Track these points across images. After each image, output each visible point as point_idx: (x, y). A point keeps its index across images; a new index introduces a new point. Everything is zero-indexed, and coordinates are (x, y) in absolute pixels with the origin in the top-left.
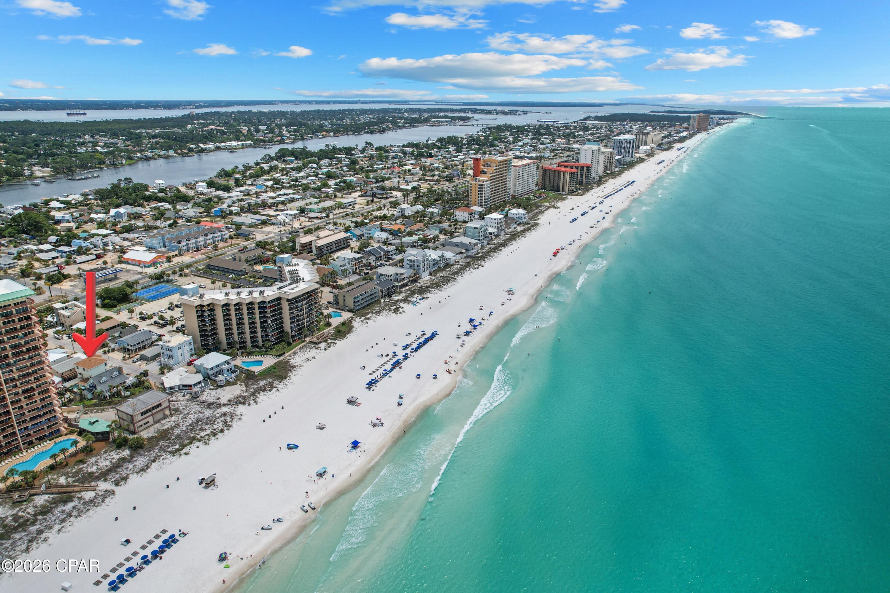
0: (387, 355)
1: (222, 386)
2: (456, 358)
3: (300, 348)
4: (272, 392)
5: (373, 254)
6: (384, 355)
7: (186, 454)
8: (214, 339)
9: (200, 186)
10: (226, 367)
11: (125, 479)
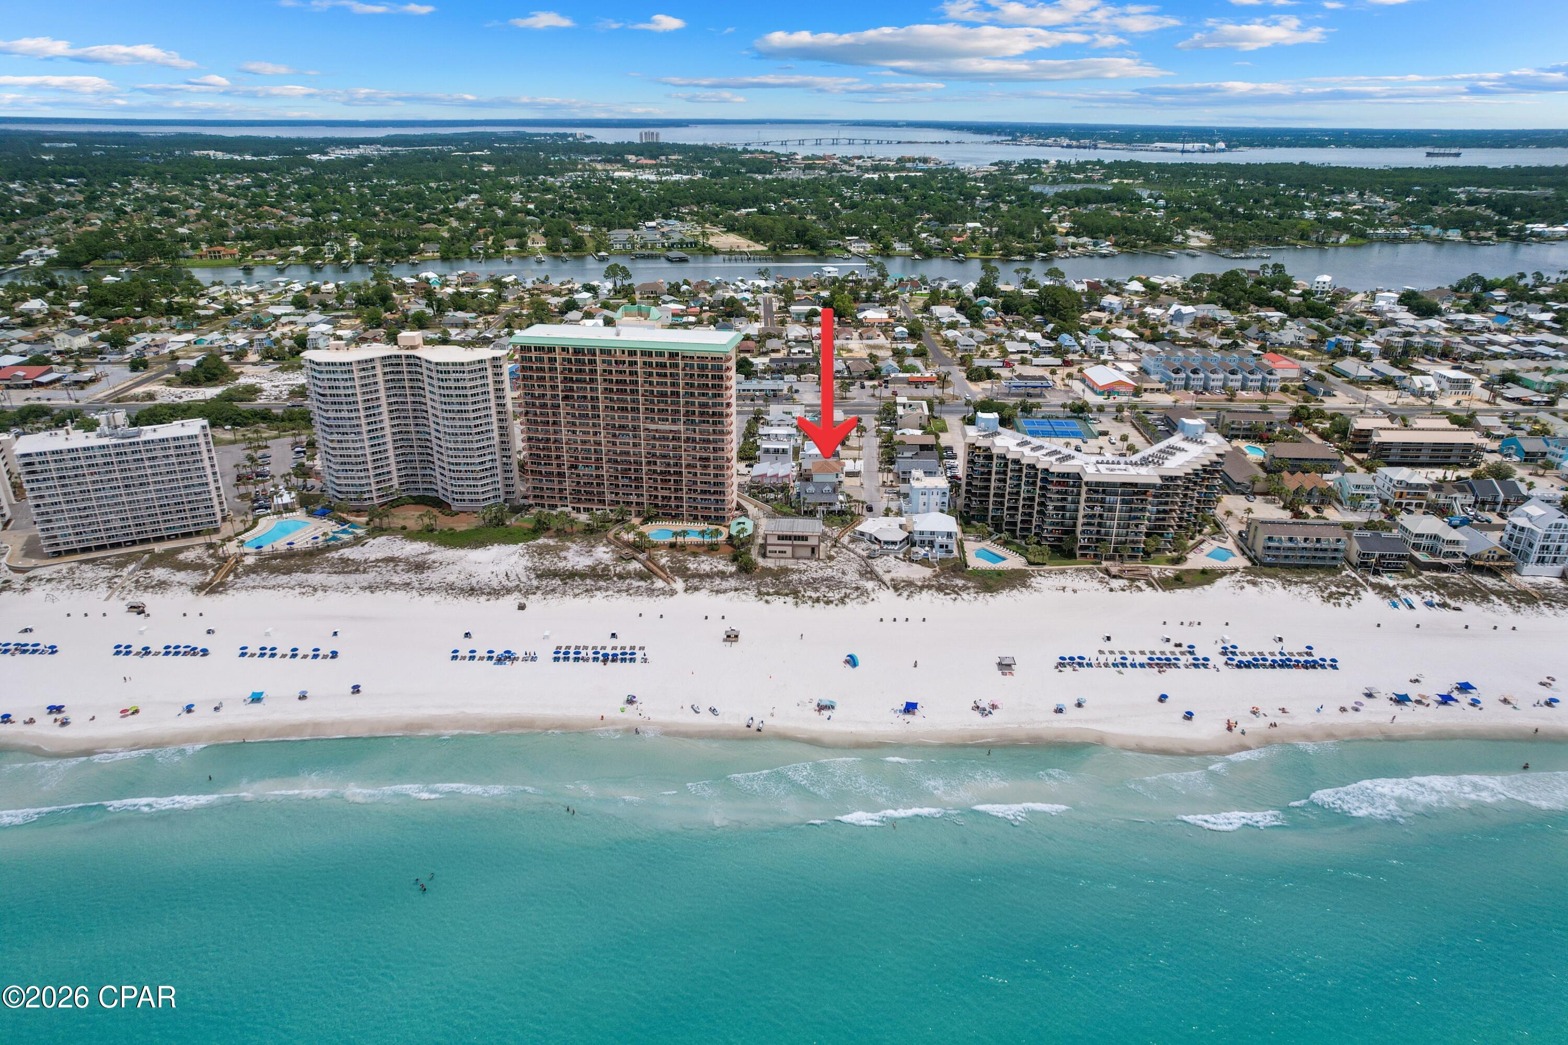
0: (1179, 645)
1: (912, 561)
2: (1292, 718)
3: (1077, 570)
4: (948, 597)
5: (1473, 491)
6: (1172, 642)
7: (767, 602)
8: (981, 502)
9: (1383, 298)
10: (940, 540)
11: (696, 589)
